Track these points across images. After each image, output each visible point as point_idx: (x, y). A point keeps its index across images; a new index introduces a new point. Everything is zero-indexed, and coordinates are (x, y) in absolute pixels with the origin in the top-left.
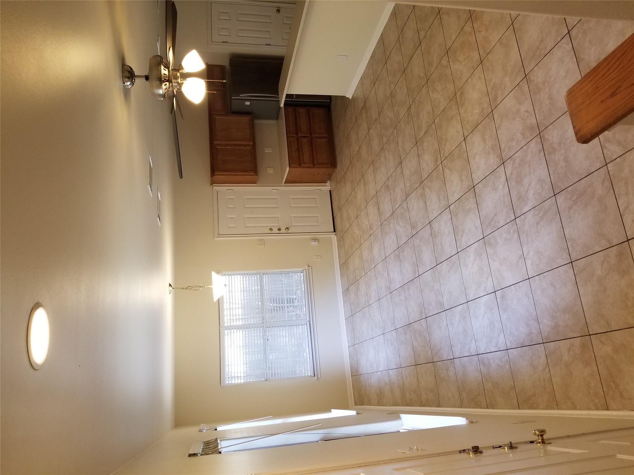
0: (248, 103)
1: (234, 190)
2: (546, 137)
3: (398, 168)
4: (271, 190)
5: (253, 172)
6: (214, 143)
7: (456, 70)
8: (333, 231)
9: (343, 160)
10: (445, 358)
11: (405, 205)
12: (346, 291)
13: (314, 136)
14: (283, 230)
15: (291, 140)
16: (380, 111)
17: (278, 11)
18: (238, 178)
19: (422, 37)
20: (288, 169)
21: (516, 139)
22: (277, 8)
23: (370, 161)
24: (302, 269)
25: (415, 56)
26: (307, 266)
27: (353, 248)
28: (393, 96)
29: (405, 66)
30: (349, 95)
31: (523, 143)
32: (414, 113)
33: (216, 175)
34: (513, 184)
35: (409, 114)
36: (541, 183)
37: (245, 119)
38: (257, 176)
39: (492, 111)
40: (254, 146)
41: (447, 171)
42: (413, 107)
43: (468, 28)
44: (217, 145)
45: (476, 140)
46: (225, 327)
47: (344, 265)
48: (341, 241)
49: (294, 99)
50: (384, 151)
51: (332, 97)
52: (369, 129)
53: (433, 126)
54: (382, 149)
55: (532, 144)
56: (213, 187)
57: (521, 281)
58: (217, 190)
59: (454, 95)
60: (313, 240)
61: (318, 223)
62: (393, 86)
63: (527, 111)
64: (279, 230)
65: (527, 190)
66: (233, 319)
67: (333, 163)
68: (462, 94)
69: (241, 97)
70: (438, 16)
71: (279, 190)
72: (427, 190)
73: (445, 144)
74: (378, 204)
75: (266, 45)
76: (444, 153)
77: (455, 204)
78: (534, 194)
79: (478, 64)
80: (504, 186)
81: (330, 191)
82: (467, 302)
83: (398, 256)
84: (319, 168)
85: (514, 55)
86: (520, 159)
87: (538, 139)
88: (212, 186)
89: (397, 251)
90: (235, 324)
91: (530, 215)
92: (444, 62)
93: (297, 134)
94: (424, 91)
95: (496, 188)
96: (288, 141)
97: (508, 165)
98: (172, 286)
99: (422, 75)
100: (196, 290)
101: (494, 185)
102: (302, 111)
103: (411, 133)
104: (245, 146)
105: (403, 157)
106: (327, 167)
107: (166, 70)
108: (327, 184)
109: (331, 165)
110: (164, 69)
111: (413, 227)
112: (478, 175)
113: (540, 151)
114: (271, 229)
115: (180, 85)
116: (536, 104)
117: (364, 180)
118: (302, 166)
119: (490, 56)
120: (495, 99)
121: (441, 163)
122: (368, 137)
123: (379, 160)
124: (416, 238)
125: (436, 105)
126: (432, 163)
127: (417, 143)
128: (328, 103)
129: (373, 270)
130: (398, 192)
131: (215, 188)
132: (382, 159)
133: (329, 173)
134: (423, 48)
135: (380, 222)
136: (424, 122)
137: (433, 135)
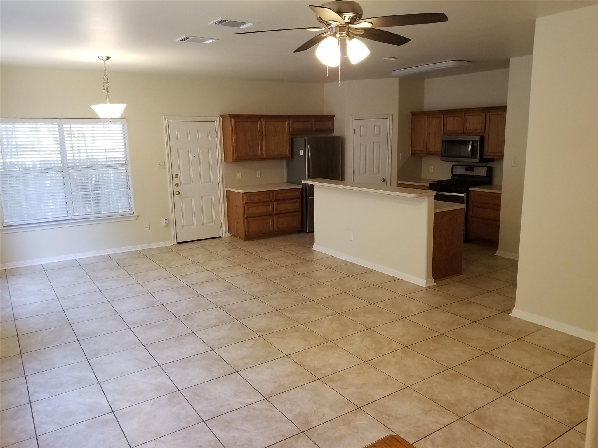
0: (302, 153)
1: (217, 138)
2: (300, 440)
3: (250, 296)
4: (219, 176)
5: (236, 157)
6: (263, 120)
7: (354, 339)
8: (178, 242)
9: (254, 246)
10: (27, 366)
11: (211, 306)
12: (110, 258)
13: (275, 217)
14: (176, 189)
15: (270, 195)
16: (305, 274)
17: (384, 181)
18: (229, 142)
19: (378, 305)
20: (241, 192)
21: (294, 408)
22: (386, 179)
23: (254, 270)
24: (133, 209)
25: (360, 301)
26: (137, 215)
27: (161, 262)
28: (320, 284)
29: (350, 293)
30: (315, 247)
31: (289, 416)
32: (307, 305)
33: (231, 121)
34: (244, 412)
35: (305, 300)
36: (248, 442)
37: (287, 151)
38: (233, 162)
39: (319, 379)
40: (262, 159)
41: (251, 343)
42: (312, 303)
43: (395, 345)
44: (261, 123)
45: (288, 367)
46: (61, 125)
47: (140, 254)
48: (168, 249)
49: (308, 198)
50: (266, 282)
51: (313, 233)
52: (286, 266)
53: (296, 324)
54: (268, 280)
55: (290, 426)
56: (219, 118)
57: (127, 440)
58: (216, 122)
59: (329, 339)
60: (167, 220)
61: (186, 226)
62: (329, 283)
63: (324, 415)
64: (177, 185)
65: (238, 429)
66: (71, 137)
67: (249, 237)
68: (331, 347)
69: (307, 146)
70: (400, 318)
71: (219, 184)
72: (229, 326)
73: (279, 338)
74: (211, 280)
75: (354, 171)
76: (270, 338)
77: (216, 356)
78: (234, 437)
79: (364, 359)
80: (240, 403)
81: (221, 237)
82: (99, 383)
83: (153, 305)
84: (244, 223)
85: (378, 394)
86: (273, 416)
87: (296, 431)
88: (220, 116)
89: (158, 304)
90: (66, 139)
91: (210, 436)
92: (359, 327)
93: (276, 200)
94: (330, 312)
95: (237, 395)
96: (269, 192)
97: (264, 404)
98: (107, 60)
99: (344, 309)
100: (104, 87)
101: (240, 393)
102: (298, 205)
103: (287, 305)
104: (262, 150)
105: (262, 299)
106: (245, 232)
107: (349, 19)
108: (227, 233)
109: (247, 236)
110: (350, 17)
111: (187, 317)
112: (250, 375)
113: (283, 435)
114: (177, 176)
115: (334, 35)
116: (333, 423)
117: (235, 266)
118: (245, 206)
119: (373, 369)
120: (331, 380)
121: (260, 336)
122: (278, 266)
123: (257, 278)
124: (175, 320)
125: (317, 324)
126: (259, 327)
127: (278, 310)
128: (305, 231)
129: (135, 282)
130: (225, 298)
131: (217, 119)
132: (258, 281)
133: (239, 233)
134: (368, 307)
135: (191, 284)
136: (299, 315)
137: (287, 325)
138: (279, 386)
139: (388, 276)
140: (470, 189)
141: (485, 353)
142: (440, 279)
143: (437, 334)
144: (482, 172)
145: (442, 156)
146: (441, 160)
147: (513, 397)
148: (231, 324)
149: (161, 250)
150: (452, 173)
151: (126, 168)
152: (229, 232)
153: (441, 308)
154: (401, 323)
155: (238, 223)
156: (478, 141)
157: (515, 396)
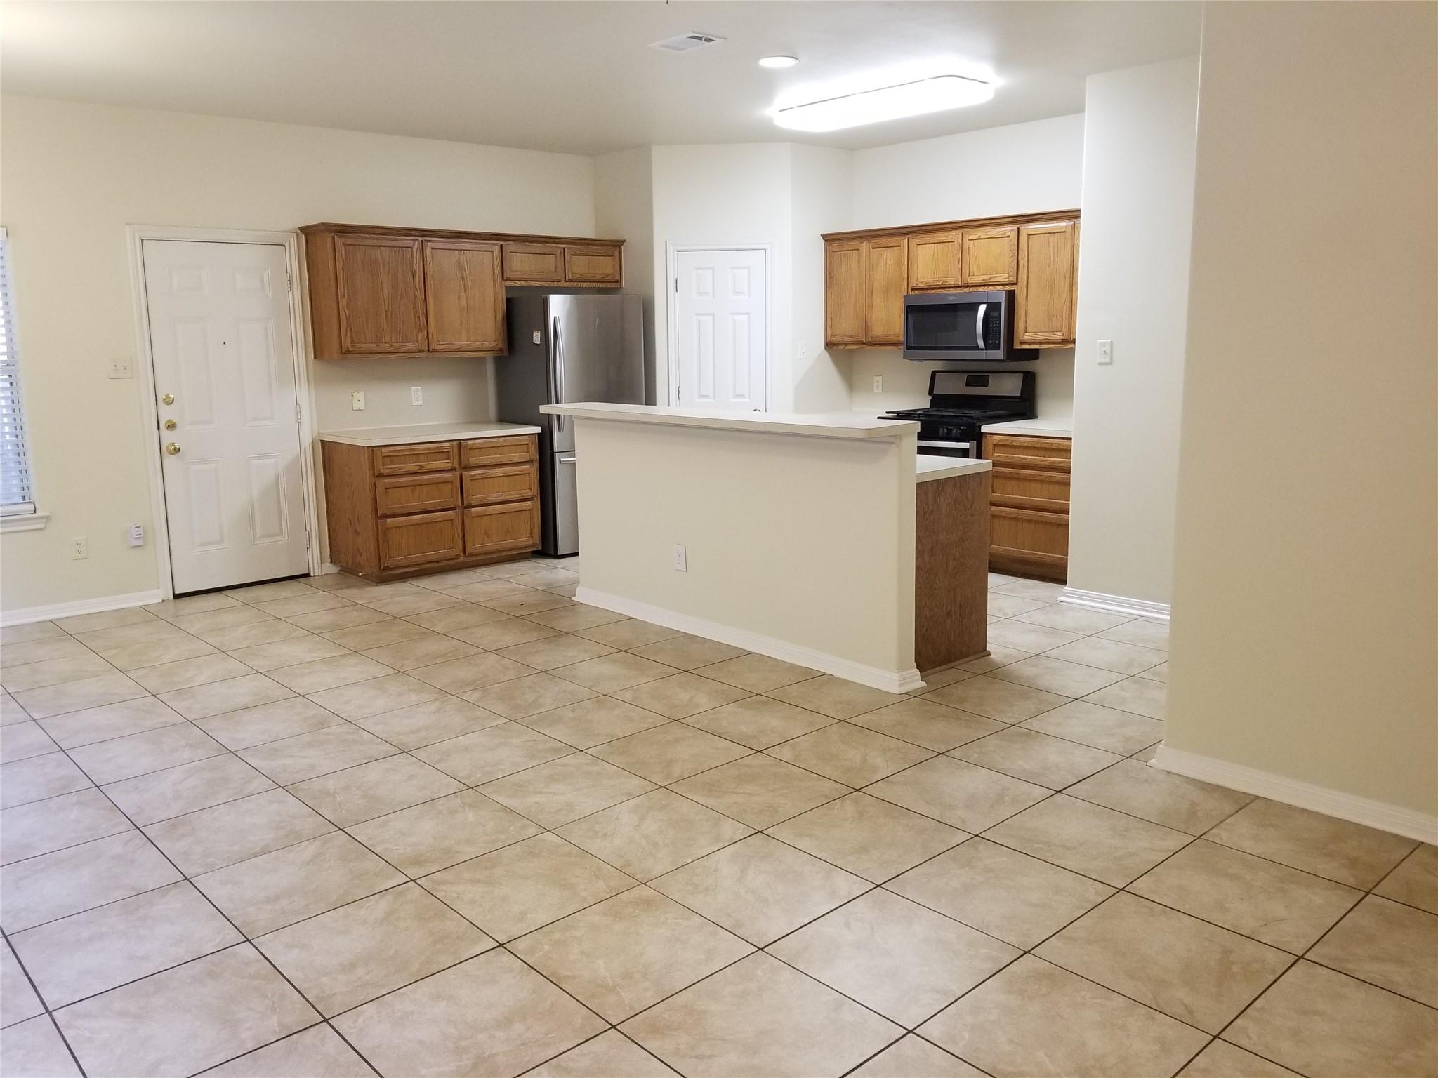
0: (537, 337)
1: (290, 293)
3: (388, 747)
5: (349, 348)
6: (427, 243)
7: (716, 870)
8: (176, 593)
9: (403, 598)
11: (258, 783)
13: (465, 515)
14: (167, 436)
15: (450, 453)
16: (553, 672)
18: (329, 305)
19: (775, 752)
20: (364, 443)
23: (404, 665)
24: (34, 498)
25: (722, 743)
26: (48, 514)
27: (114, 652)
28: (601, 700)
29: (689, 721)
30: (582, 596)
32: (563, 765)
33: (333, 242)
35: (557, 750)
38: (340, 359)
39: (613, 1027)
40: (423, 352)
41: (382, 905)
42: (579, 760)
43: (844, 883)
44: (422, 251)
45: (504, 988)
47: (58, 631)
48: (147, 614)
49: (559, 459)
50: (437, 700)
52: (498, 651)
53: (532, 831)
54: (444, 693)
56: (295, 235)
58: (287, 245)
59: (639, 877)
60: (143, 529)
61: (201, 544)
62: (628, 696)
64: (172, 426)
67: (390, 573)
68: (648, 903)
70: (845, 791)
71: (301, 425)
72: (311, 849)
73: (475, 882)
74: (265, 703)
75: (679, 389)
76: (445, 883)
79: (754, 940)
81: (307, 575)
83: (65, 790)
84: (376, 534)
88: (299, 231)
89: (84, 783)
92: (729, 828)
93: (466, 469)
94: (634, 783)
96: (447, 444)
99: (677, 770)
102: (530, 481)
103: (501, 767)
104: (423, 328)
105: (422, 755)
106: (378, 560)
108: (327, 564)
109: (385, 568)
111: (174, 824)
112: (371, 1027)
114: (171, 400)
117: (345, 655)
118: (378, 486)
120: (653, 1029)
121: (412, 880)
122: (476, 650)
123: (410, 690)
124: (131, 840)
125: (597, 827)
126: (409, 848)
127: (472, 788)
128: (552, 552)
129: (23, 716)
130: (305, 757)
131: (292, 240)
132: (414, 697)
133: (362, 564)
134: (749, 760)
135: (199, 717)
136: (537, 798)
137: (503, 837)
138: (475, 1066)
139: (792, 668)
140: (985, 429)
141: (1118, 890)
142: (933, 670)
143: (962, 837)
144: (1009, 386)
145: (909, 348)
146: (904, 358)
147: (1244, 1042)
148: (318, 843)
149: (124, 617)
150: (931, 392)
151: (10, 376)
152: (331, 562)
153: (956, 753)
154: (848, 808)
155: (357, 533)
156: (1000, 303)
157: (1250, 1038)
